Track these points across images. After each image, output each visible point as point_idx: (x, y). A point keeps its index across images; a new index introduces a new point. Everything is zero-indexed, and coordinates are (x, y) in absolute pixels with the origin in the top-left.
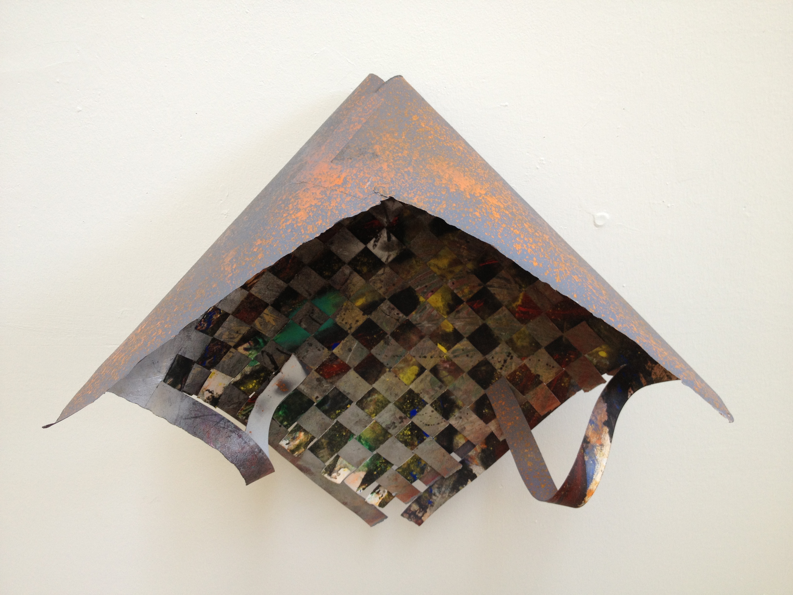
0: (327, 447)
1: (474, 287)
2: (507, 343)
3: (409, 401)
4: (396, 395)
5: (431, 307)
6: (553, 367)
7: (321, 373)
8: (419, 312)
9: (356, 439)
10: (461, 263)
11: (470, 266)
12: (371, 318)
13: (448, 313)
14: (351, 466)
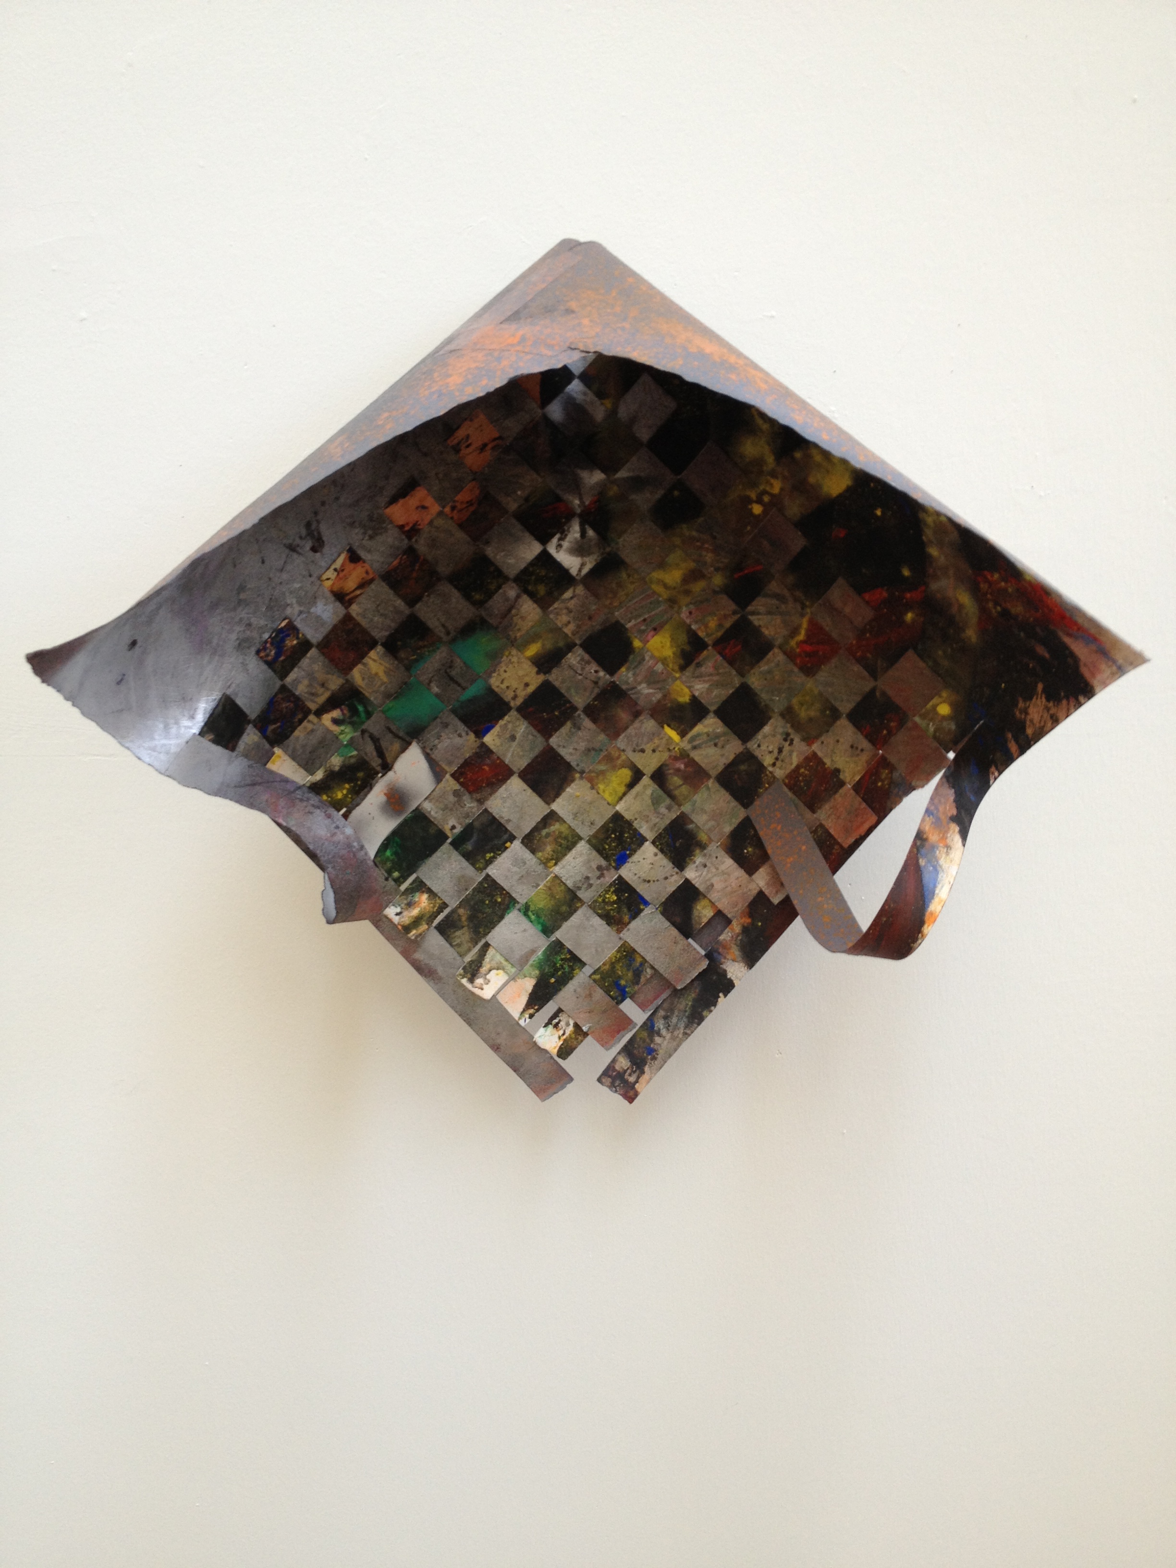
0: (468, 926)
1: (725, 617)
2: (782, 715)
3: (615, 835)
4: (592, 824)
5: (652, 657)
6: (862, 750)
7: (462, 780)
8: (633, 666)
9: (519, 910)
10: (702, 576)
11: (718, 580)
12: (550, 679)
13: (682, 668)
14: (510, 965)
